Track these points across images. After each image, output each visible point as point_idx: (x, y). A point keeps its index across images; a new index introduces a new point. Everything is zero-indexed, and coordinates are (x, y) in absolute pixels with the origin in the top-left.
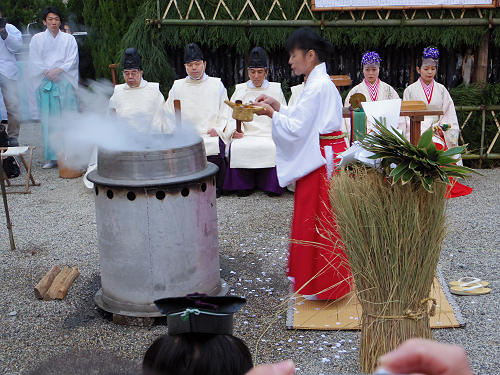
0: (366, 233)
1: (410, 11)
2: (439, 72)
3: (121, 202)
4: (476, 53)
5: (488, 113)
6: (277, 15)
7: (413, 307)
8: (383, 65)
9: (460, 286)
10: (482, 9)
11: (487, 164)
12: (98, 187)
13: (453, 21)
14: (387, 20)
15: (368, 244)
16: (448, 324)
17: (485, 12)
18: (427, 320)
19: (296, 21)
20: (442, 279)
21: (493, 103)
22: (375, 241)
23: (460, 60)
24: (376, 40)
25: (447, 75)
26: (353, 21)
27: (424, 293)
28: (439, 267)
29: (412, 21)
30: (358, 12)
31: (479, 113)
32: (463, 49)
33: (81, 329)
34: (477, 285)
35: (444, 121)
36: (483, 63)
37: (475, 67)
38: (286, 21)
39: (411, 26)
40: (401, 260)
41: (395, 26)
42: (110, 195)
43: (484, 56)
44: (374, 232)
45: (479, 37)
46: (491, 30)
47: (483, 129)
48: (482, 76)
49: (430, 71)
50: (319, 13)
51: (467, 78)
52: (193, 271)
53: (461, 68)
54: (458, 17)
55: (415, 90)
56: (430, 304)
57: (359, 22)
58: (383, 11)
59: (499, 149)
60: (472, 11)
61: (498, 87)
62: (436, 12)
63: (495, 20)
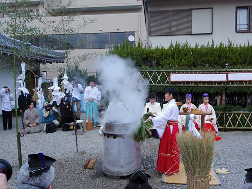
0: (188, 152)
1: (200, 82)
2: (210, 101)
3: (111, 139)
4: (221, 95)
5: (226, 114)
6: (159, 82)
7: (204, 178)
8: (192, 98)
9: (219, 171)
10: (223, 82)
11: (226, 130)
12: (105, 134)
13: (214, 85)
14: (193, 85)
15: (189, 156)
16: (216, 184)
18: (208, 182)
19: (165, 85)
20: (213, 168)
21: (227, 111)
22: (191, 156)
24: (190, 91)
25: (212, 102)
26: (182, 85)
27: (207, 173)
28: (212, 165)
29: (201, 85)
30: (184, 82)
31: (223, 114)
32: (217, 94)
33: (97, 179)
34: (225, 171)
35: (212, 117)
36: (224, 98)
37: (221, 99)
38: (162, 84)
39: (201, 87)
40: (200, 162)
41: (196, 87)
42: (108, 137)
43: (224, 96)
44: (191, 153)
45: (222, 90)
47: (224, 119)
48: (223, 103)
49: (207, 101)
50: (172, 82)
51: (218, 103)
52: (132, 162)
54: (215, 84)
55: (202, 106)
56: (210, 177)
57: (184, 85)
58: (192, 82)
59: (229, 125)
60: (220, 83)
61: (229, 106)
62: (208, 82)
63: (227, 85)
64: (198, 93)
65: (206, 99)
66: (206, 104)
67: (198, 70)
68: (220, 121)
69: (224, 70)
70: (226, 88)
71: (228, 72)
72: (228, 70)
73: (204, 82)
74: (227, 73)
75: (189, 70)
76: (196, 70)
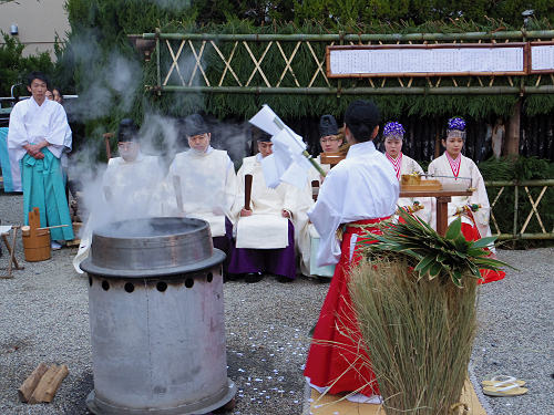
0: (390, 332)
1: (434, 78)
2: (467, 144)
3: (117, 295)
4: (507, 123)
5: (521, 188)
6: (289, 81)
7: (442, 414)
8: (407, 136)
9: (494, 386)
10: (513, 77)
11: (521, 245)
12: (92, 277)
13: (481, 89)
14: (410, 88)
15: (392, 343)
17: (516, 80)
19: (310, 89)
20: (473, 379)
21: (526, 178)
22: (400, 341)
23: (489, 131)
24: (397, 110)
25: (476, 149)
26: (372, 89)
27: (454, 397)
28: (471, 368)
29: (437, 89)
30: (377, 79)
31: (511, 189)
32: (493, 119)
34: (513, 385)
35: (473, 200)
36: (515, 135)
37: (506, 138)
38: (299, 89)
39: (436, 94)
40: (429, 361)
41: (418, 95)
42: (106, 287)
43: (516, 126)
45: (509, 106)
46: (523, 98)
47: (516, 207)
48: (514, 149)
49: (457, 143)
50: (335, 80)
51: (497, 150)
52: (197, 371)
53: (490, 141)
54: (486, 85)
55: (441, 164)
56: (461, 409)
57: (378, 90)
58: (405, 79)
59: (533, 228)
60: (502, 79)
61: (532, 160)
62: (463, 79)
63: (527, 89)
64: (428, 118)
65: (455, 139)
66: (453, 156)
67: (428, 35)
68: (502, 216)
69: (519, 33)
70: (524, 99)
71: (530, 39)
72: (531, 33)
73: (447, 79)
74: (527, 43)
75: (397, 36)
76: (418, 35)
